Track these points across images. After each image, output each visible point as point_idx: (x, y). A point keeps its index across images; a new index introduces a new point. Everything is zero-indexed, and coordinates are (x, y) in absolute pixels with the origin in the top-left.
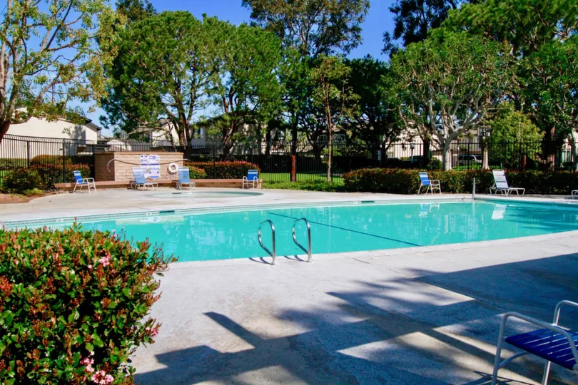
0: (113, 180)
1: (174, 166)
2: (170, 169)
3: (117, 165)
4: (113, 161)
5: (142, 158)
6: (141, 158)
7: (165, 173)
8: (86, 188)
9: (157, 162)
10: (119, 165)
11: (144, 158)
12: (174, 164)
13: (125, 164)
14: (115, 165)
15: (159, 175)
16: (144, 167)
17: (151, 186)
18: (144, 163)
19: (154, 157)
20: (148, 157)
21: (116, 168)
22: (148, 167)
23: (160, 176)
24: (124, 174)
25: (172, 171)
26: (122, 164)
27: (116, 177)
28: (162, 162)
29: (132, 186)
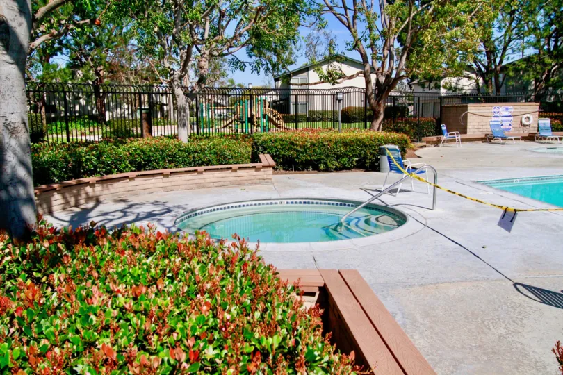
0: (465, 133)
1: (528, 118)
2: (524, 121)
3: (470, 117)
4: (466, 114)
5: (495, 110)
6: (493, 110)
7: (518, 126)
8: (453, 141)
9: (510, 114)
10: (471, 117)
11: (496, 110)
12: (528, 115)
13: (477, 117)
14: (468, 118)
15: (511, 127)
16: (496, 119)
17: (511, 139)
18: (496, 114)
19: (507, 109)
20: (501, 109)
21: (468, 121)
22: (500, 119)
23: (512, 129)
24: (476, 127)
25: (526, 123)
26: (475, 117)
27: (468, 130)
28: (515, 114)
29: (488, 139)
